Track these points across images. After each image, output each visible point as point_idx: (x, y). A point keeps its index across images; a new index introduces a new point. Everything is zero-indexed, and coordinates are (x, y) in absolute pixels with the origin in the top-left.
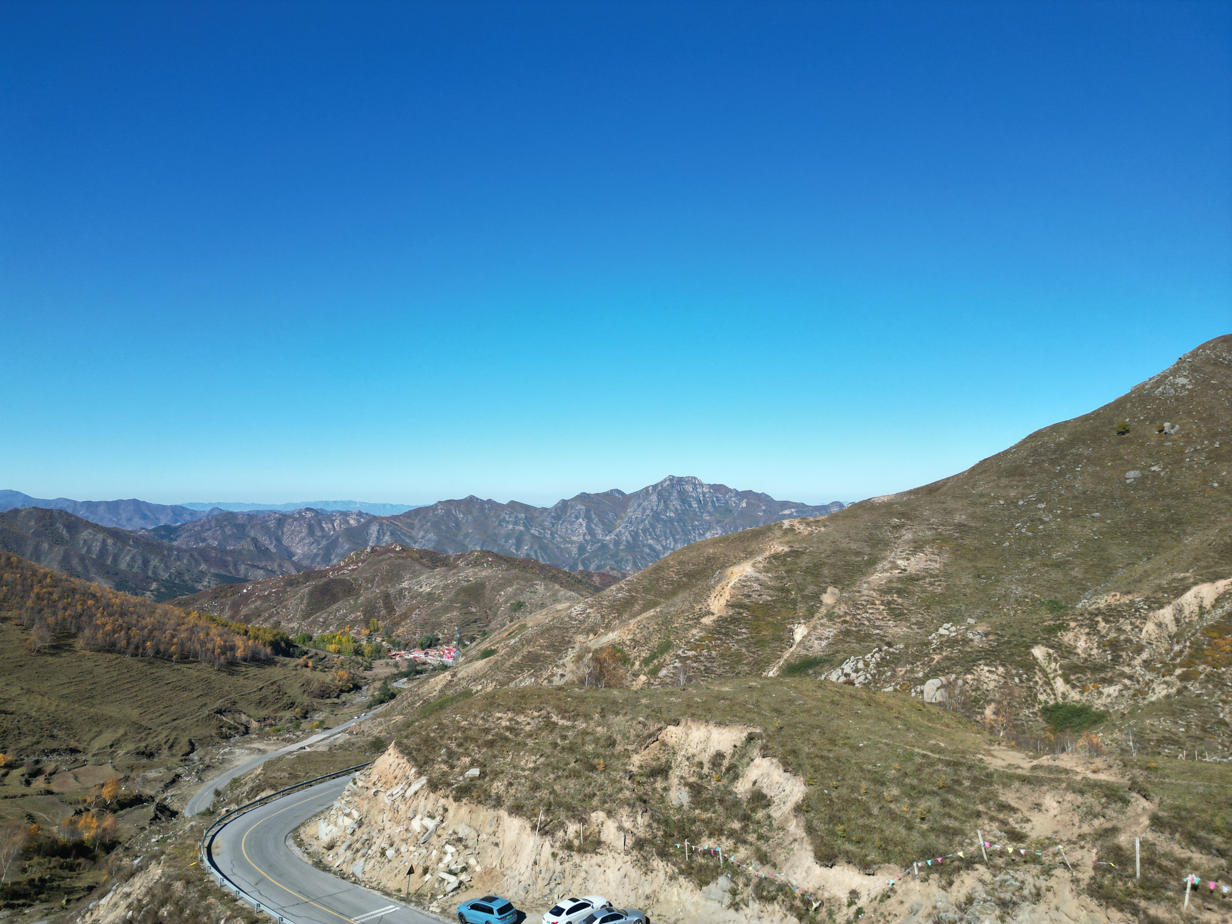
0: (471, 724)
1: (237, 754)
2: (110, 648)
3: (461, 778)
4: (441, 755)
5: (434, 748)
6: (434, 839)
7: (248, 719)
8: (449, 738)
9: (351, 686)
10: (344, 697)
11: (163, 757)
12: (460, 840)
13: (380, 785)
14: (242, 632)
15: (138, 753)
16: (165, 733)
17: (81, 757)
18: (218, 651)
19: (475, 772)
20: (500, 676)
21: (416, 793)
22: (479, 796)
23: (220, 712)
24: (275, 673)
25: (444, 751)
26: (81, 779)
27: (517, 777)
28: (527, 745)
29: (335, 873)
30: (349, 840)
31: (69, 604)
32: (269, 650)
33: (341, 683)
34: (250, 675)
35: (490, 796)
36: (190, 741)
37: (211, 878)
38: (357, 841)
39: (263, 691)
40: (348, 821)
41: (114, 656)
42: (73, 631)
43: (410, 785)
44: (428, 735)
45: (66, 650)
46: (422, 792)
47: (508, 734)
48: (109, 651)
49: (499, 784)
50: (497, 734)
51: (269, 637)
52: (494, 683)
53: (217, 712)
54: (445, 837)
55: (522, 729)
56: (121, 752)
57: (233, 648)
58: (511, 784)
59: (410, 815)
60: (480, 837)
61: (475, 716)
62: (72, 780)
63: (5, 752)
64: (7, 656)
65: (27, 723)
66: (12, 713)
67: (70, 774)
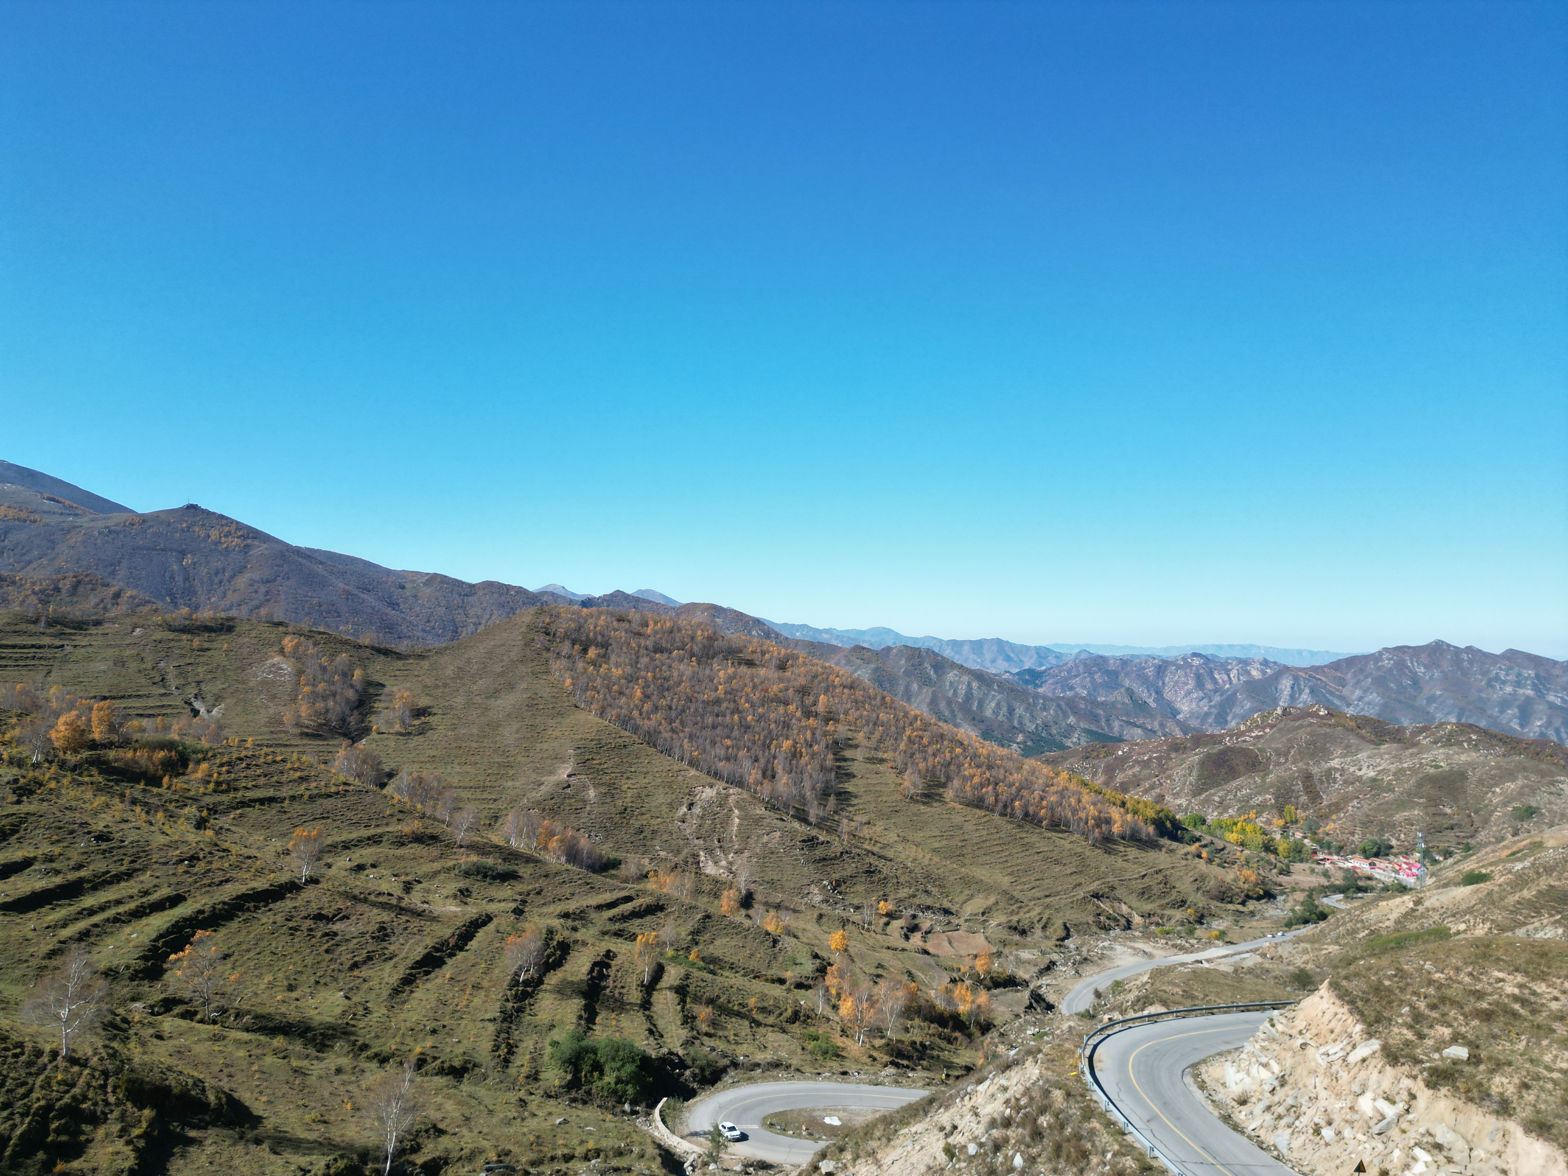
0: (1450, 978)
1: (1118, 951)
2: (978, 803)
3: (1436, 1056)
4: (1401, 1015)
5: (1390, 1003)
6: (1395, 1133)
7: (1129, 910)
8: (1414, 993)
9: (1261, 892)
10: (1252, 905)
11: (1036, 937)
12: (1438, 1147)
13: (1308, 1035)
14: (1118, 802)
15: (1010, 928)
16: (1038, 910)
17: (955, 921)
18: (1091, 822)
19: (1461, 1052)
20: (1498, 916)
21: (1364, 1060)
22: (1469, 1091)
23: (1096, 896)
24: (1160, 859)
25: (1406, 1010)
26: (955, 944)
27: (1537, 1078)
28: (1553, 1031)
29: (1250, 1138)
30: (1267, 1099)
31: (938, 750)
32: (1151, 829)
33: (1246, 886)
34: (1131, 857)
35: (1489, 1095)
36: (1065, 925)
37: (1095, 1098)
38: (1279, 1103)
39: (1146, 879)
40: (1264, 1074)
41: (982, 813)
42: (943, 780)
43: (1354, 1047)
44: (1380, 982)
45: (937, 800)
46: (1372, 1062)
47: (1517, 1006)
48: (977, 807)
49: (1505, 1081)
50: (1497, 1003)
51: (1151, 813)
52: (1488, 925)
53: (1092, 896)
54: (1413, 1135)
55: (1543, 1005)
56: (993, 923)
57: (1108, 821)
58: (1526, 1086)
59: (1356, 1088)
60: (1474, 1154)
61: (1457, 969)
62: (946, 944)
63: (886, 900)
64: (884, 799)
65: (904, 873)
66: (891, 860)
67: (944, 936)
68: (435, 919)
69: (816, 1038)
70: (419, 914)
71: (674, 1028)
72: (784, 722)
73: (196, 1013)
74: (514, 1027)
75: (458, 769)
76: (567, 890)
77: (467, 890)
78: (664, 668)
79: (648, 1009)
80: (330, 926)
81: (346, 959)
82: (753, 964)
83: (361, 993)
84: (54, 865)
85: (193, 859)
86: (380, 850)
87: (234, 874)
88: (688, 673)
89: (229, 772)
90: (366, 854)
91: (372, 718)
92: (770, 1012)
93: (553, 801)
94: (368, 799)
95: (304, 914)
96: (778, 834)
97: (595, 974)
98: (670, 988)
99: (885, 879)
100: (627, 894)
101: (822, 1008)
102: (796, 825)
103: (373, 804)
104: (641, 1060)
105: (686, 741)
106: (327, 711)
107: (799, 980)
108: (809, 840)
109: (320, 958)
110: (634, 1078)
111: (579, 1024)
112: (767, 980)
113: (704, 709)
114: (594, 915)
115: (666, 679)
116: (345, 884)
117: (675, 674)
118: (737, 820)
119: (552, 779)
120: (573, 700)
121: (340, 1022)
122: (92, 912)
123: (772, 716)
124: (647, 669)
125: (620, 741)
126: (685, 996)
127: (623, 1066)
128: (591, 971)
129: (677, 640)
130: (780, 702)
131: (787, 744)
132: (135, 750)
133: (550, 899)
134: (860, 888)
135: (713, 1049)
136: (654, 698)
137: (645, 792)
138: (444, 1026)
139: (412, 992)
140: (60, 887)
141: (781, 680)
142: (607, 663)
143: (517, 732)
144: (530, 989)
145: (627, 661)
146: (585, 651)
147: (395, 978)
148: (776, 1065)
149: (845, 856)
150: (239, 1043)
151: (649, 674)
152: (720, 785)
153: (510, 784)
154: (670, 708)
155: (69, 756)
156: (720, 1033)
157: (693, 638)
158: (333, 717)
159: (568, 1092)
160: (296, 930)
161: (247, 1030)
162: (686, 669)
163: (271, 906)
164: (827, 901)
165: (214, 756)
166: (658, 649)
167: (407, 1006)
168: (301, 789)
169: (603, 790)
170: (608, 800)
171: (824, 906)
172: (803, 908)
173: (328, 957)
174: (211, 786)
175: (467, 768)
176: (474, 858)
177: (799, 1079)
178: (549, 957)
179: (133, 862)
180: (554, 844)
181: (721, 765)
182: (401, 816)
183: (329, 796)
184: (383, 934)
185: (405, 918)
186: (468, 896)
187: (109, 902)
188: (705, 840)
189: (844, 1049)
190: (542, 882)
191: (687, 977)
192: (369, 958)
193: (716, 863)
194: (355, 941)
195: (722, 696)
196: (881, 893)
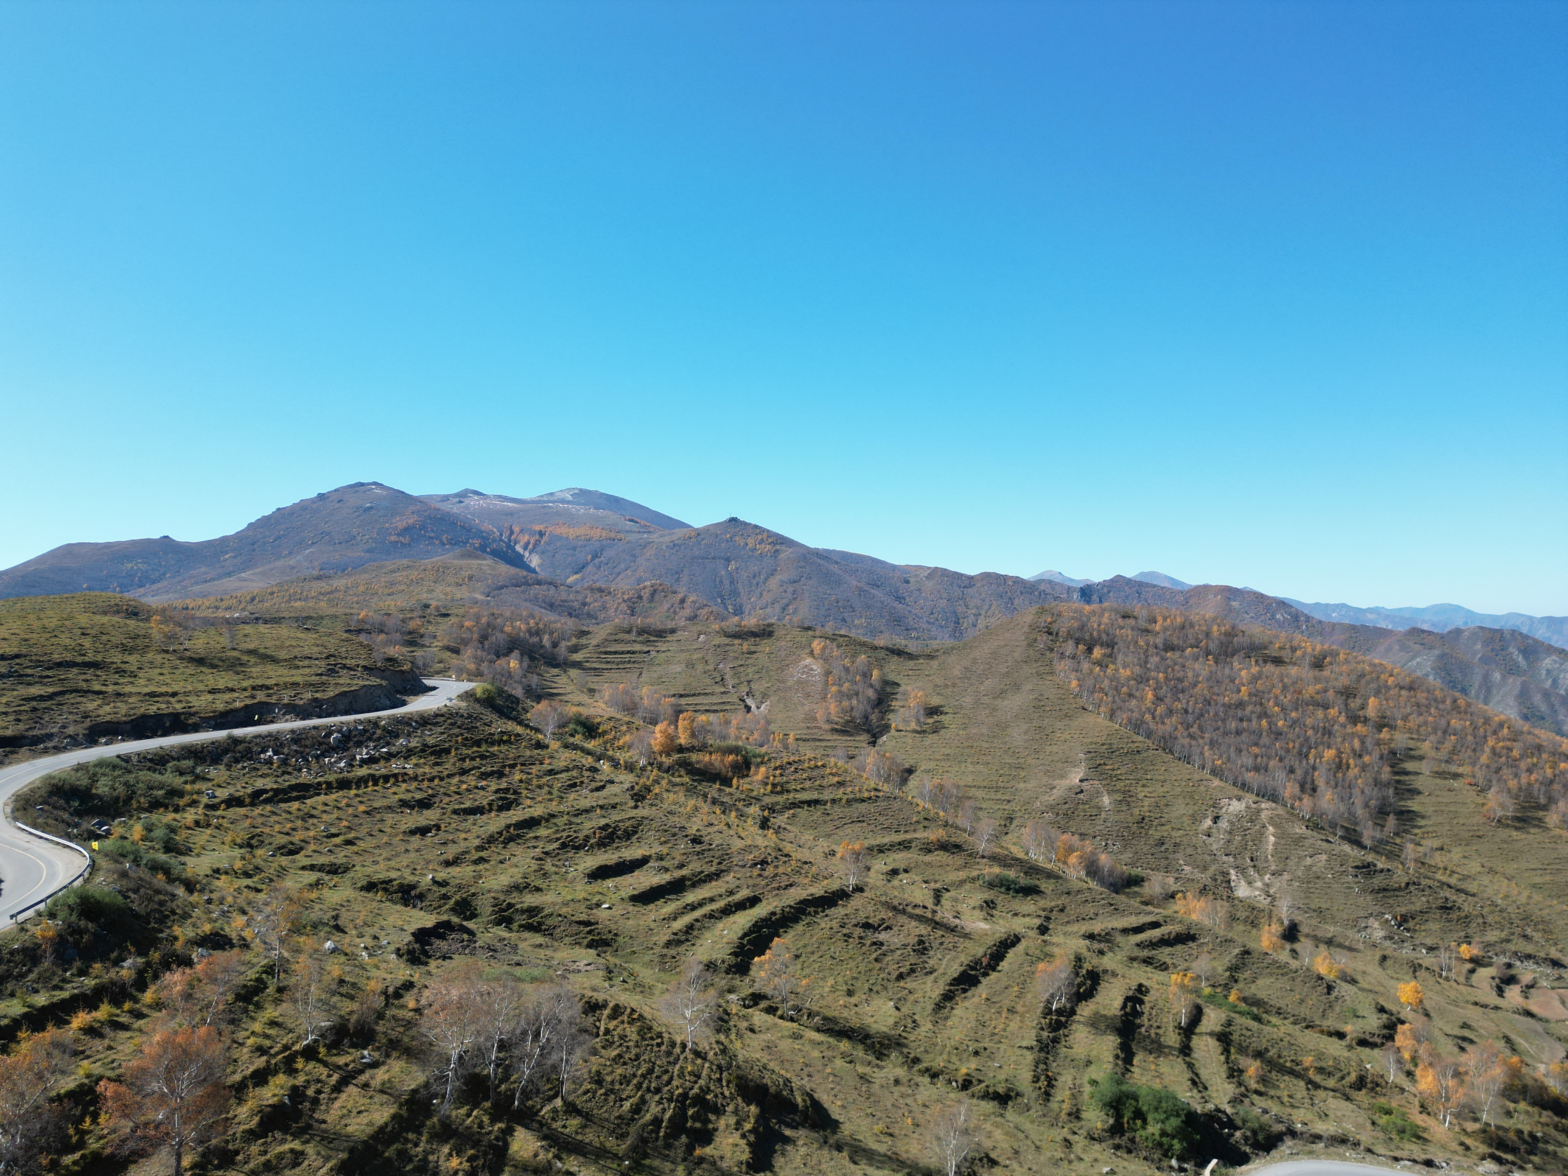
31: (1534, 765)
42: (1543, 801)
45: (1535, 826)
62: (1557, 1003)
63: (1469, 943)
64: (1461, 822)
65: (1492, 912)
66: (1473, 895)
67: (1553, 994)
68: (967, 936)
69: (1388, 1112)
70: (952, 930)
71: (1219, 1081)
72: (1324, 728)
73: (777, 1009)
74: (1051, 1058)
75: (971, 768)
76: (1090, 909)
77: (992, 902)
78: (1176, 667)
79: (1188, 1055)
80: (876, 935)
81: (893, 970)
82: (1304, 1011)
83: (908, 1005)
84: (663, 863)
85: (764, 862)
86: (910, 856)
87: (795, 878)
88: (1204, 673)
89: (781, 775)
90: (898, 859)
91: (891, 716)
92: (1329, 1074)
93: (1067, 806)
94: (896, 805)
95: (854, 921)
96: (1324, 857)
97: (1128, 1010)
98: (1212, 1034)
99: (1466, 917)
100: (1154, 920)
101: (1393, 1076)
102: (1347, 848)
103: (901, 810)
104: (1186, 1115)
105: (1206, 748)
106: (852, 709)
107: (1362, 1036)
108: (1364, 867)
109: (871, 966)
110: (1179, 1133)
111: (1117, 1065)
112: (1322, 1032)
113: (1225, 714)
114: (1120, 939)
115: (1180, 680)
116: (886, 894)
117: (1190, 674)
118: (1272, 839)
119: (1065, 783)
120: (1081, 702)
121: (893, 1032)
122: (693, 907)
123: (1309, 721)
124: (1157, 669)
125: (1133, 746)
126: (1228, 1044)
127: (1167, 1118)
128: (1124, 1007)
129: (1190, 636)
130: (1318, 705)
131: (1329, 754)
132: (711, 753)
133: (1074, 917)
134: (1434, 926)
135: (1265, 1111)
136: (1167, 700)
137: (1163, 802)
138: (985, 1049)
139: (952, 1008)
140: (669, 883)
141: (1317, 680)
142: (1114, 663)
143: (1026, 733)
144: (1063, 1019)
145: (1135, 660)
146: (1090, 650)
147: (937, 993)
148: (1343, 1141)
149: (1412, 888)
150: (812, 1042)
151: (1161, 675)
152: (1250, 798)
153: (1022, 785)
154: (1186, 711)
155: (664, 759)
156: (1272, 1092)
157: (1207, 635)
158: (857, 714)
159: (1112, 1137)
160: (849, 937)
161: (818, 1030)
162: (1202, 668)
163: (827, 912)
164: (1391, 938)
165: (769, 760)
166: (1169, 647)
167: (949, 1023)
168: (839, 793)
169: (1119, 796)
170: (1124, 808)
171: (1388, 943)
172: (1361, 946)
173: (878, 966)
174: (769, 787)
175: (980, 767)
176: (996, 870)
177: (1371, 1163)
178: (1079, 986)
179: (720, 863)
180: (1073, 859)
181: (1250, 776)
182: (926, 823)
183: (863, 801)
184: (922, 947)
185: (940, 933)
186: (994, 908)
187: (704, 899)
188: (1235, 856)
189: (1425, 1130)
190: (1064, 900)
191: (1229, 1023)
192: (913, 971)
193: (1250, 883)
194: (899, 952)
195: (1246, 698)
196: (1463, 934)
